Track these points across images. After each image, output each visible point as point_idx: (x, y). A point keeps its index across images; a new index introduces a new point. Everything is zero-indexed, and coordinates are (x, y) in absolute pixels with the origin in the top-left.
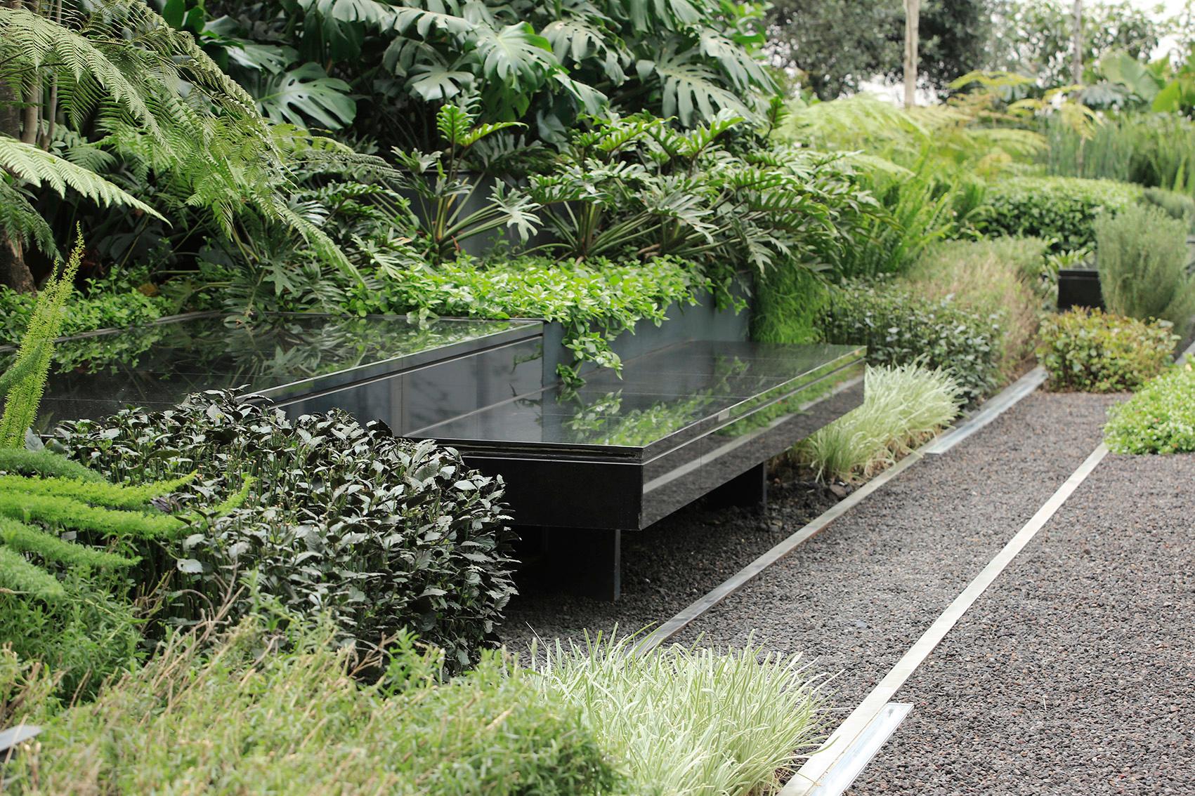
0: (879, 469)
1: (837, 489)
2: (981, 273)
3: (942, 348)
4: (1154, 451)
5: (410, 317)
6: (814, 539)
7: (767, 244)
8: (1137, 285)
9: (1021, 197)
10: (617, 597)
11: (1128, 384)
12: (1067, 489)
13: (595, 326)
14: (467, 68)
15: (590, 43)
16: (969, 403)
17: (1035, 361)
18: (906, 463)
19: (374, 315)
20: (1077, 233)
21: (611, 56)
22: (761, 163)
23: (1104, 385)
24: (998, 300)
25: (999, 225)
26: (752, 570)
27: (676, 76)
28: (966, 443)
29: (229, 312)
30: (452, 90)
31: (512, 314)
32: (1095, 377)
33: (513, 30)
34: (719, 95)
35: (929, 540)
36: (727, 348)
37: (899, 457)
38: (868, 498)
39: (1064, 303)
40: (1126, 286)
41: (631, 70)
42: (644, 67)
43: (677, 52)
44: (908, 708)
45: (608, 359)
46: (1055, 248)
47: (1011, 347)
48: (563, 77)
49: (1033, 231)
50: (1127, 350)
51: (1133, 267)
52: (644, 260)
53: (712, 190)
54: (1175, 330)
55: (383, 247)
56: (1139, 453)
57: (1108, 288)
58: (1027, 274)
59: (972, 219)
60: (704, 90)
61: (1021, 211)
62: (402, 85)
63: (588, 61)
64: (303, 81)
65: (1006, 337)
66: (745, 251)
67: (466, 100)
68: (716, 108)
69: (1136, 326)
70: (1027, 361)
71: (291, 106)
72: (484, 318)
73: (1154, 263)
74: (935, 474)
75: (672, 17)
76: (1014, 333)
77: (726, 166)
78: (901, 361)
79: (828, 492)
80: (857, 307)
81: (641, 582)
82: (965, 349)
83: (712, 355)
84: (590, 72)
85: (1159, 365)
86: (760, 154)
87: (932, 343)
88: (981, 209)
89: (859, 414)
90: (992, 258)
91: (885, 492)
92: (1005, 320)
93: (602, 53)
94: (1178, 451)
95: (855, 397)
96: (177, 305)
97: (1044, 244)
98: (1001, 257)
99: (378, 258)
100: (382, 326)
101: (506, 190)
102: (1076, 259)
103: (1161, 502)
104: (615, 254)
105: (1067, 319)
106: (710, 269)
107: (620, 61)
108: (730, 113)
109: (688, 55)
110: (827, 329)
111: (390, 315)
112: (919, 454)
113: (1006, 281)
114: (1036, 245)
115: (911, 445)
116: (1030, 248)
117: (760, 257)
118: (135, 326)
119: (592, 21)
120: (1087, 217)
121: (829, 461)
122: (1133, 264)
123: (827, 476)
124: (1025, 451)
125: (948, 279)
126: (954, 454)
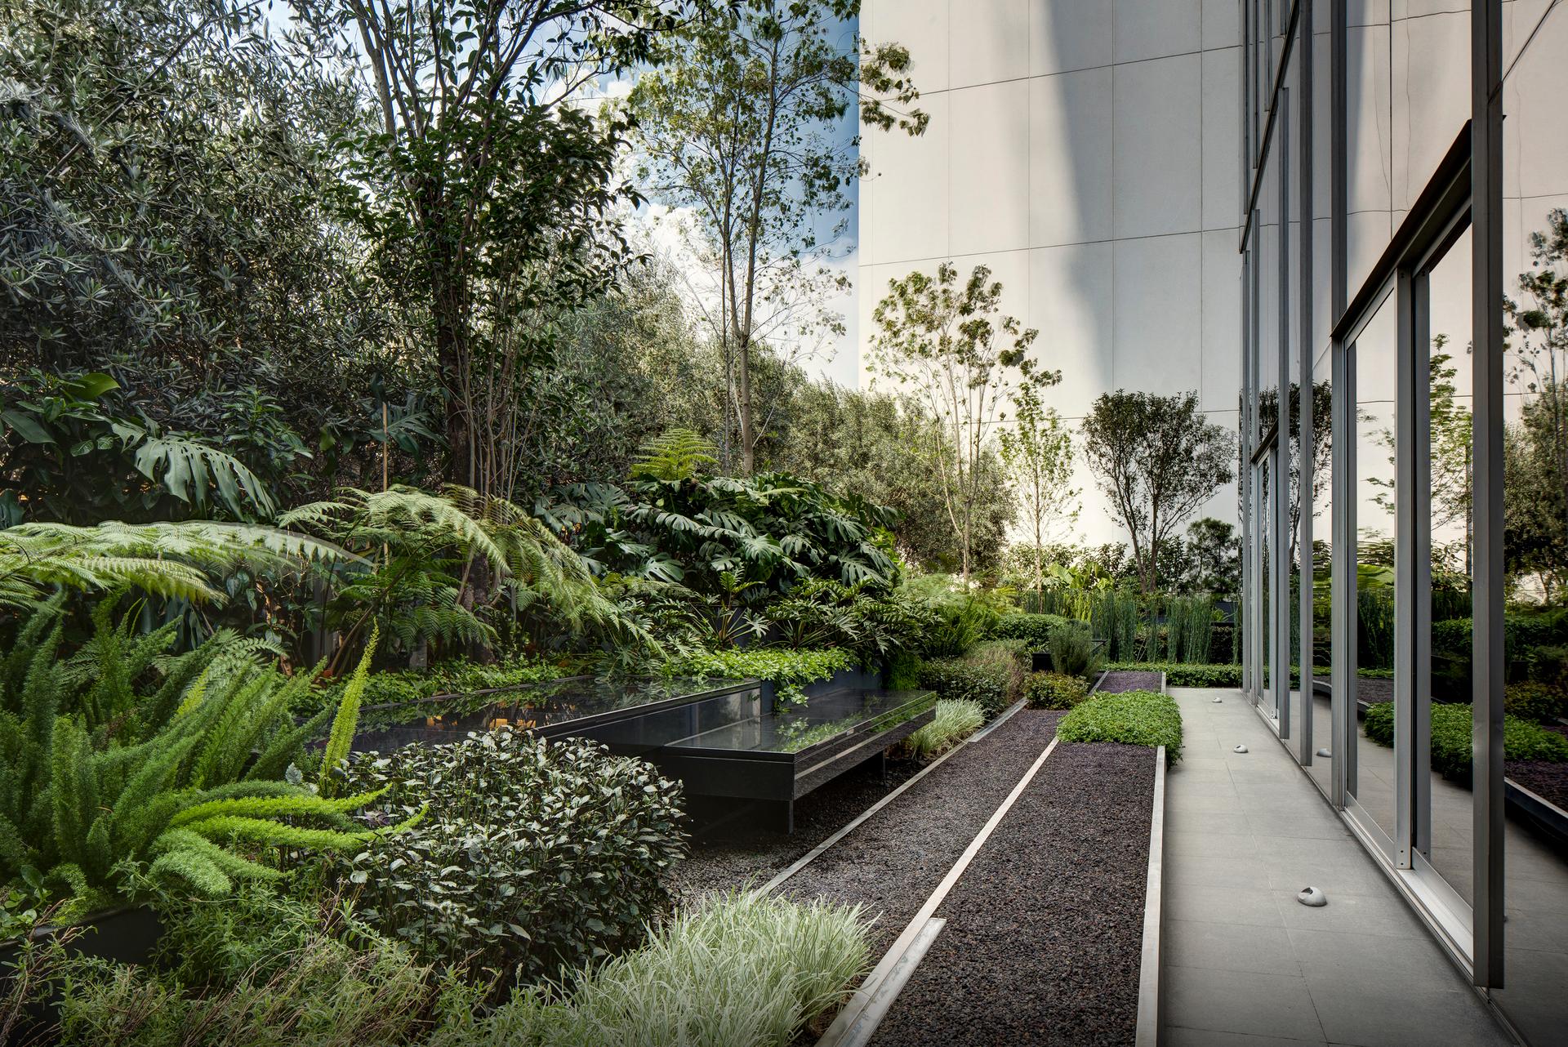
0: (945, 750)
1: (922, 763)
2: (997, 656)
3: (977, 690)
4: (1082, 741)
5: (694, 678)
6: (906, 792)
7: (885, 641)
8: (1070, 660)
9: (1015, 621)
10: (791, 831)
11: (1067, 706)
12: (1039, 762)
13: (792, 681)
14: (738, 555)
15: (804, 546)
16: (990, 717)
17: (1023, 695)
18: (959, 747)
19: (676, 677)
20: (1041, 637)
21: (814, 551)
22: (885, 602)
23: (1055, 706)
24: (1005, 667)
25: (1006, 634)
26: (869, 813)
27: (848, 563)
28: (989, 736)
29: (599, 675)
30: (730, 566)
31: (745, 676)
32: (1051, 702)
33: (762, 538)
34: (868, 570)
35: (966, 793)
36: (871, 692)
37: (956, 743)
38: (937, 767)
39: (1035, 669)
40: (1064, 661)
41: (825, 558)
42: (833, 558)
43: (849, 552)
44: (942, 922)
45: (798, 699)
46: (1031, 644)
47: (1011, 689)
48: (787, 560)
49: (1021, 637)
50: (1066, 690)
51: (1067, 652)
52: (826, 649)
53: (859, 614)
54: (1087, 680)
55: (685, 642)
56: (1074, 741)
57: (1056, 661)
58: (1018, 656)
59: (993, 631)
60: (860, 568)
61: (1016, 627)
62: (708, 565)
63: (802, 553)
64: (658, 561)
65: (1009, 684)
66: (874, 642)
67: (737, 571)
68: (865, 574)
69: (1070, 679)
70: (1019, 695)
71: (651, 573)
72: (731, 678)
73: (1077, 650)
74: (972, 753)
75: (847, 536)
76: (1013, 682)
77: (866, 602)
78: (958, 696)
79: (918, 764)
80: (938, 671)
81: (808, 820)
82: (989, 690)
83: (863, 695)
84: (803, 557)
85: (1081, 697)
86: (886, 598)
87: (973, 688)
88: (997, 627)
89: (935, 724)
90: (1002, 648)
91: (946, 764)
92: (1008, 677)
93: (809, 549)
94: (1094, 740)
95: (931, 717)
96: (575, 672)
97: (1024, 642)
98: (1007, 648)
99: (680, 647)
100: (680, 684)
101: (753, 613)
102: (1040, 648)
103: (1088, 770)
104: (812, 647)
105: (1037, 676)
106: (860, 654)
107: (819, 554)
108: (870, 576)
109: (854, 553)
110: (922, 681)
111: (685, 677)
112: (965, 742)
113: (1009, 659)
114: (1023, 642)
115: (962, 738)
116: (1019, 644)
117: (883, 647)
118: (546, 681)
119: (806, 536)
120: (1045, 630)
121: (920, 747)
122: (1068, 649)
123: (918, 754)
124: (1018, 740)
125: (981, 658)
126: (983, 742)
